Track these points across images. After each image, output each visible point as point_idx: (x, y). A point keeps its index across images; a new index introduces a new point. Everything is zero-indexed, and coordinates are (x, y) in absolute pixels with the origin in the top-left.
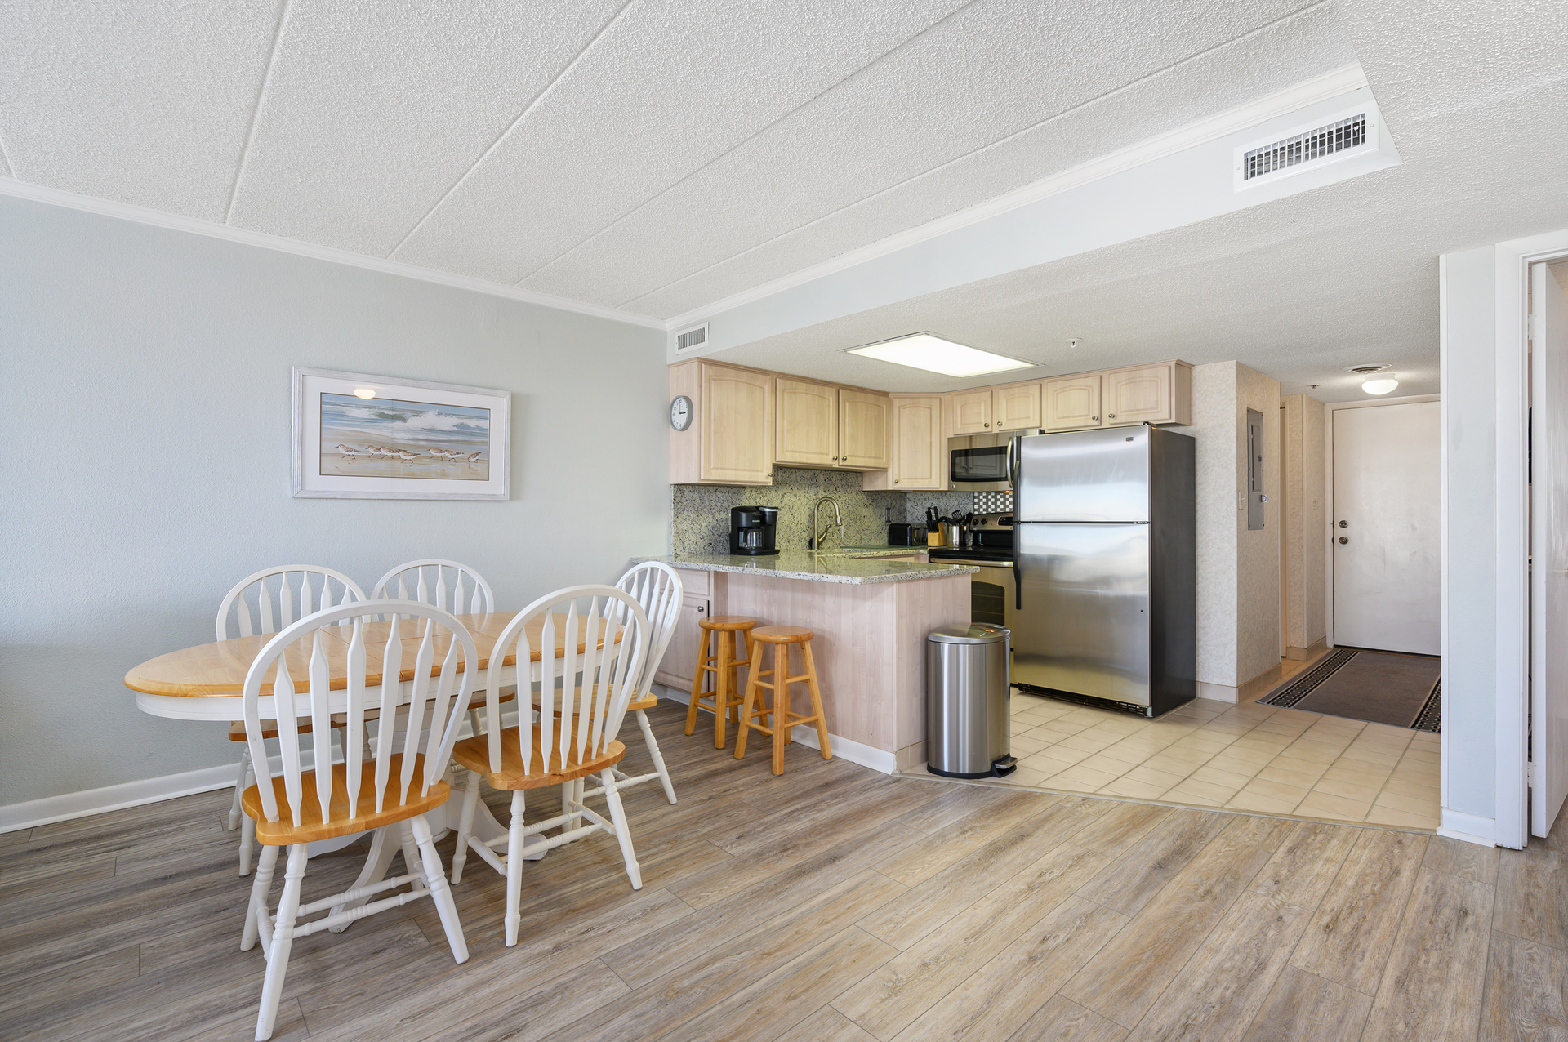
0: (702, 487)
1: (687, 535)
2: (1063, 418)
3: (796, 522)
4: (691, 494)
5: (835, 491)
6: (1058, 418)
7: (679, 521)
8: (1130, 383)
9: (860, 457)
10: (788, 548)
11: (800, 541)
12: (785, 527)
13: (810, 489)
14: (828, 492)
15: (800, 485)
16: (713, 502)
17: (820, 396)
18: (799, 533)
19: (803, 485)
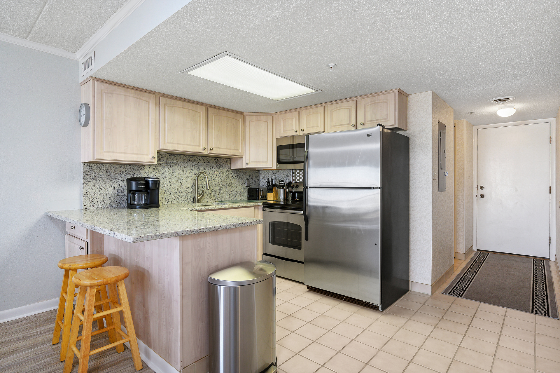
1: (95, 196)
2: (336, 126)
3: (183, 187)
4: (99, 169)
6: (333, 126)
7: (88, 187)
8: (372, 104)
9: (223, 148)
10: (178, 203)
11: (186, 198)
12: (175, 190)
13: (194, 167)
14: (207, 169)
15: (187, 165)
16: (118, 175)
17: (193, 110)
18: (186, 194)
19: (189, 165)
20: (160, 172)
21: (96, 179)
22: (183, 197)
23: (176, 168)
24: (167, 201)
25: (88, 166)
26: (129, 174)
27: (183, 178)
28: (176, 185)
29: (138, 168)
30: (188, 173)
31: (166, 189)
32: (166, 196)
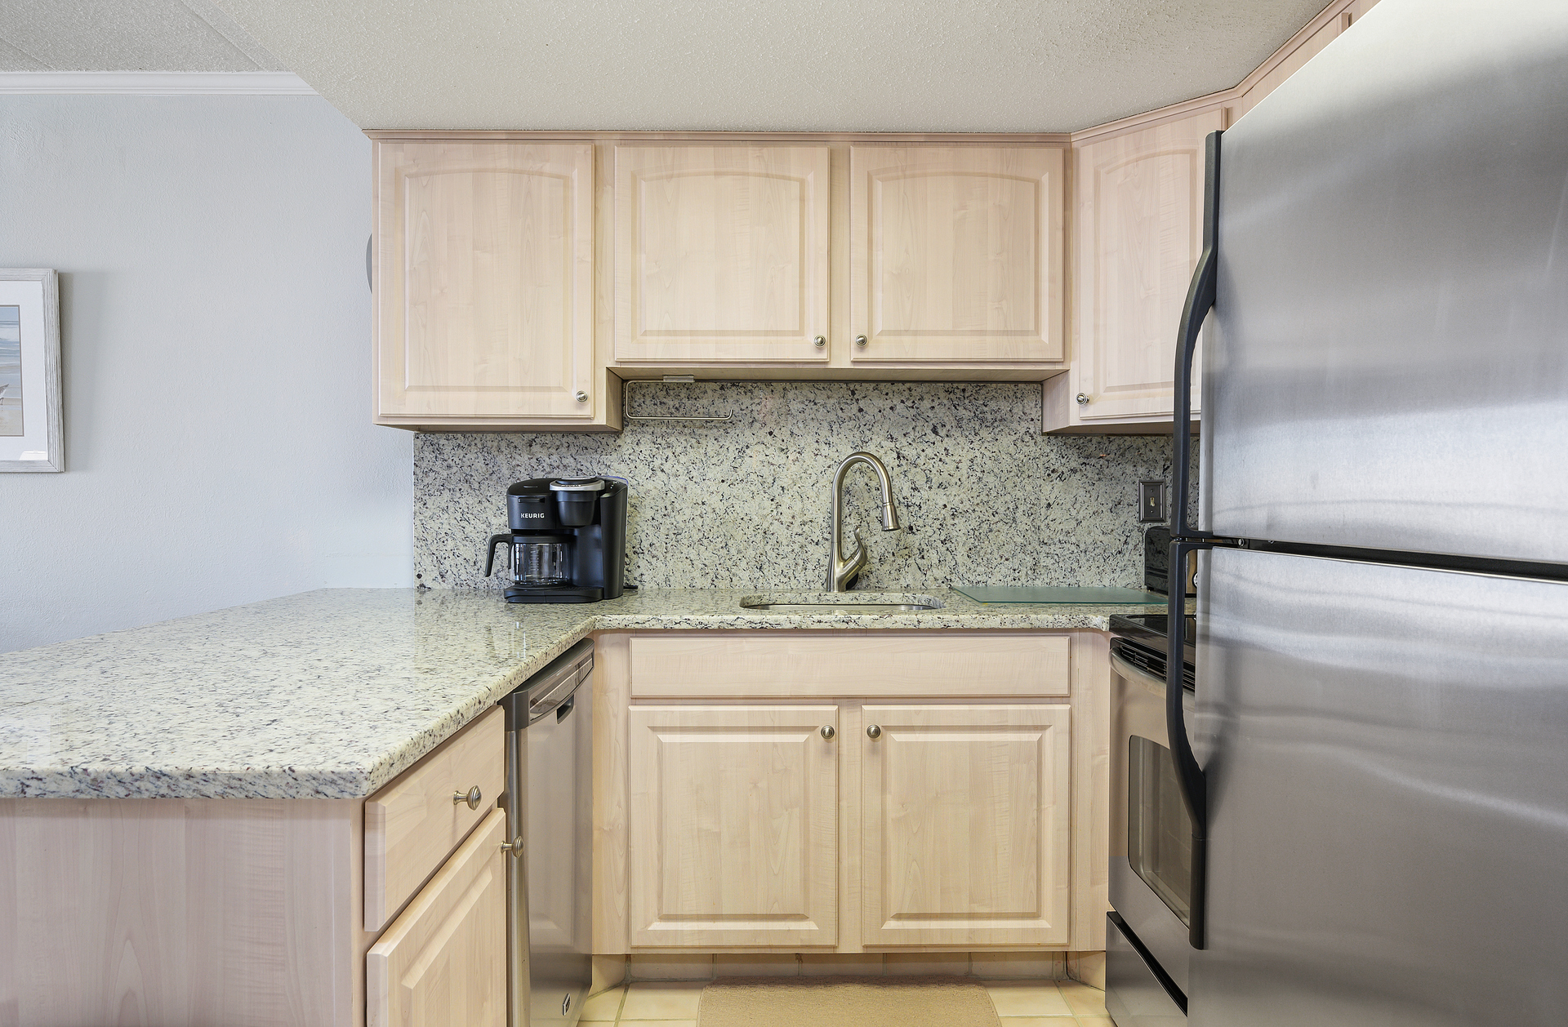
0: (490, 436)
1: (450, 544)
3: (786, 519)
4: (461, 452)
5: (932, 437)
7: (428, 513)
10: (759, 585)
11: (800, 568)
12: (746, 530)
13: (835, 433)
14: (904, 441)
15: (801, 425)
16: (523, 471)
17: (767, 176)
18: (796, 547)
19: (812, 424)
20: (683, 459)
21: (452, 487)
22: (783, 563)
23: (751, 440)
24: (712, 575)
25: (428, 443)
26: (561, 466)
27: (786, 482)
28: (752, 508)
29: (594, 445)
30: (807, 455)
31: (706, 528)
32: (707, 554)
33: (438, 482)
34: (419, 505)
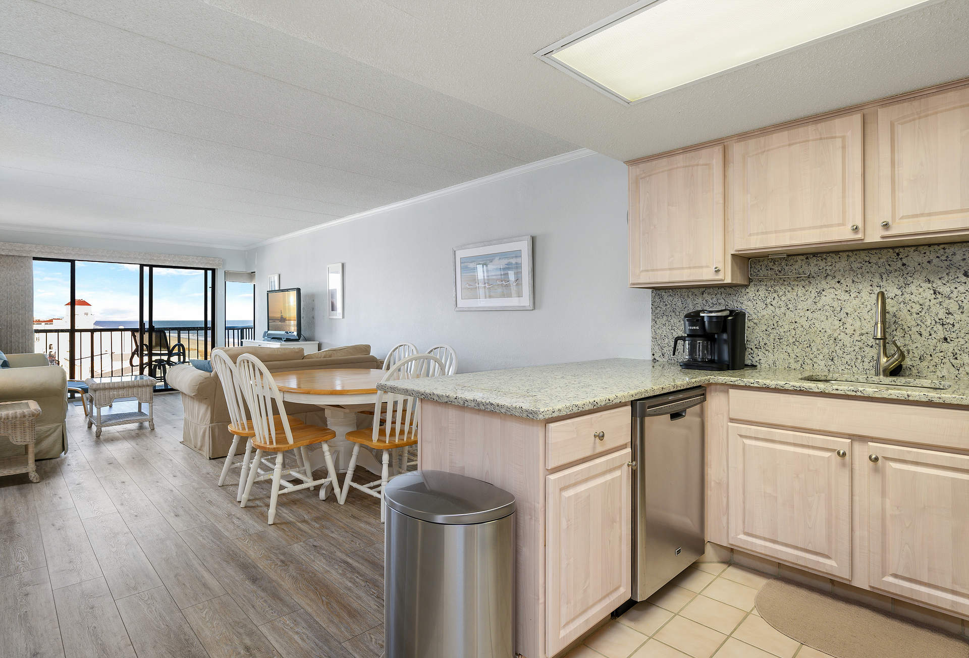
1: (666, 340)
3: (849, 331)
4: (671, 298)
7: (657, 326)
10: (831, 369)
11: (859, 361)
12: (823, 338)
13: (884, 280)
14: (939, 282)
15: (859, 276)
16: (699, 306)
17: (821, 139)
18: (857, 348)
19: (867, 275)
20: (783, 298)
21: (667, 314)
22: (847, 358)
23: (826, 286)
24: (801, 362)
25: (657, 294)
26: (718, 303)
27: (849, 310)
28: (826, 325)
29: (734, 293)
30: (865, 294)
31: (797, 335)
32: (798, 350)
33: (661, 312)
34: (653, 322)
